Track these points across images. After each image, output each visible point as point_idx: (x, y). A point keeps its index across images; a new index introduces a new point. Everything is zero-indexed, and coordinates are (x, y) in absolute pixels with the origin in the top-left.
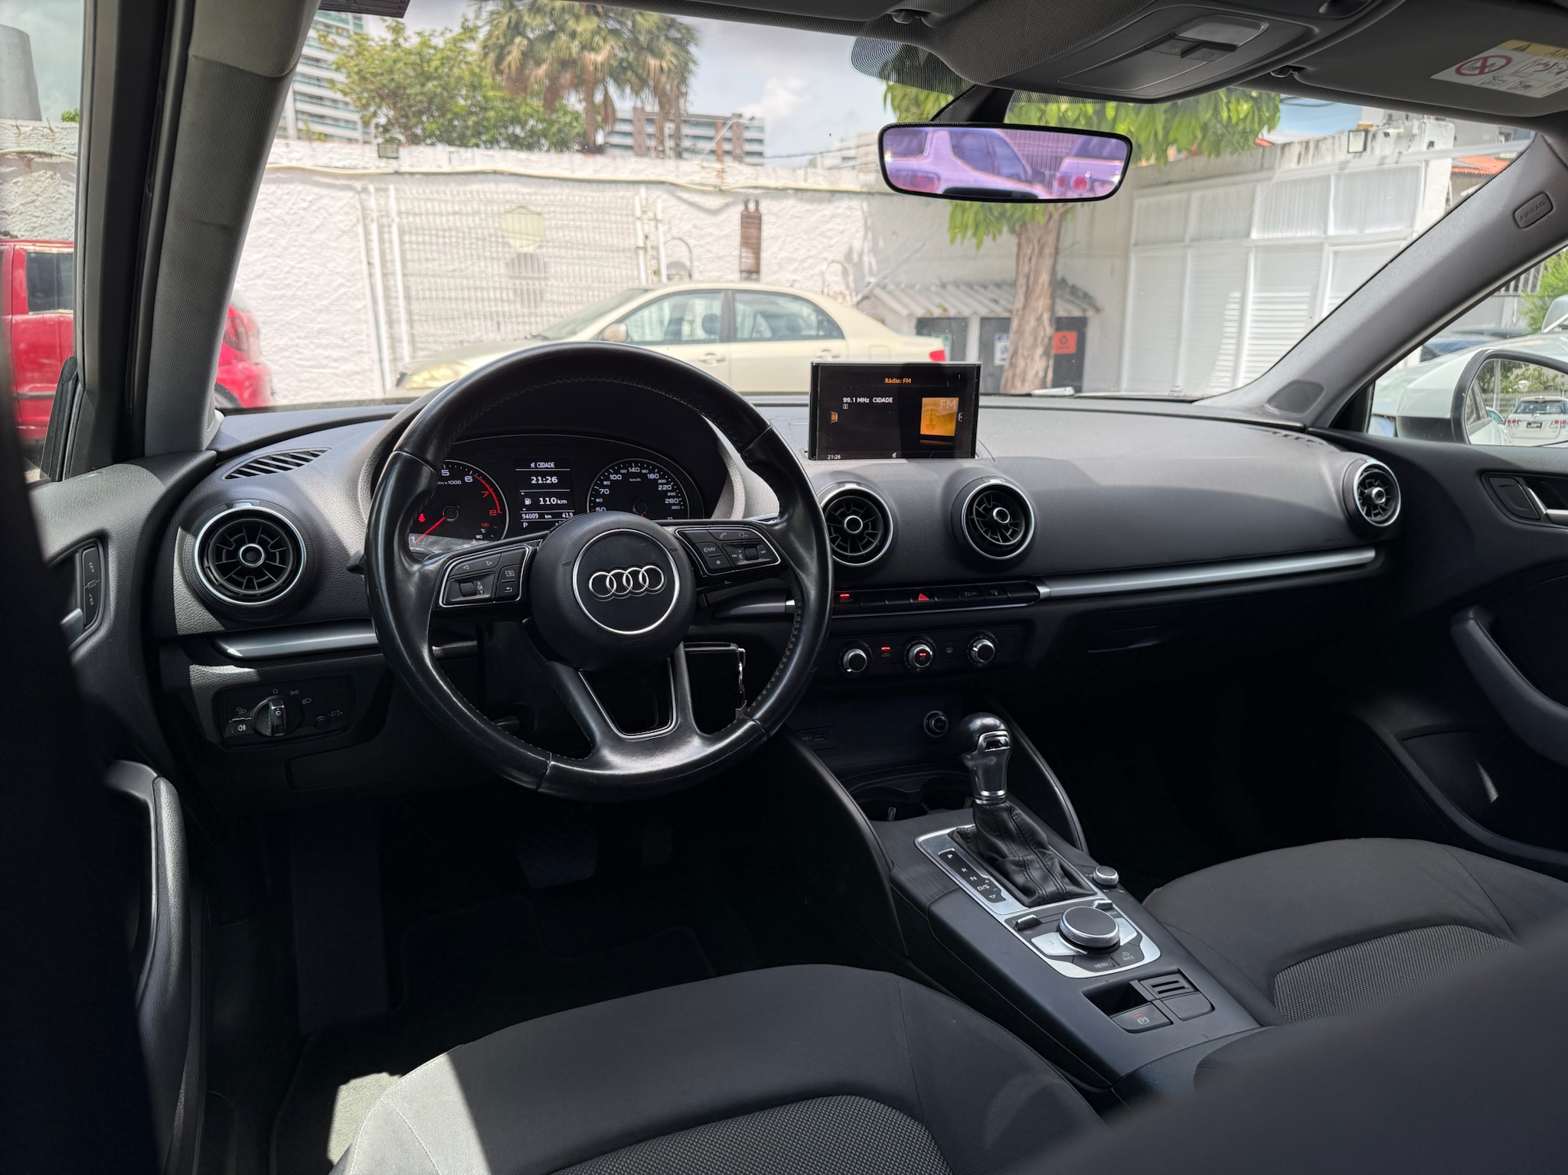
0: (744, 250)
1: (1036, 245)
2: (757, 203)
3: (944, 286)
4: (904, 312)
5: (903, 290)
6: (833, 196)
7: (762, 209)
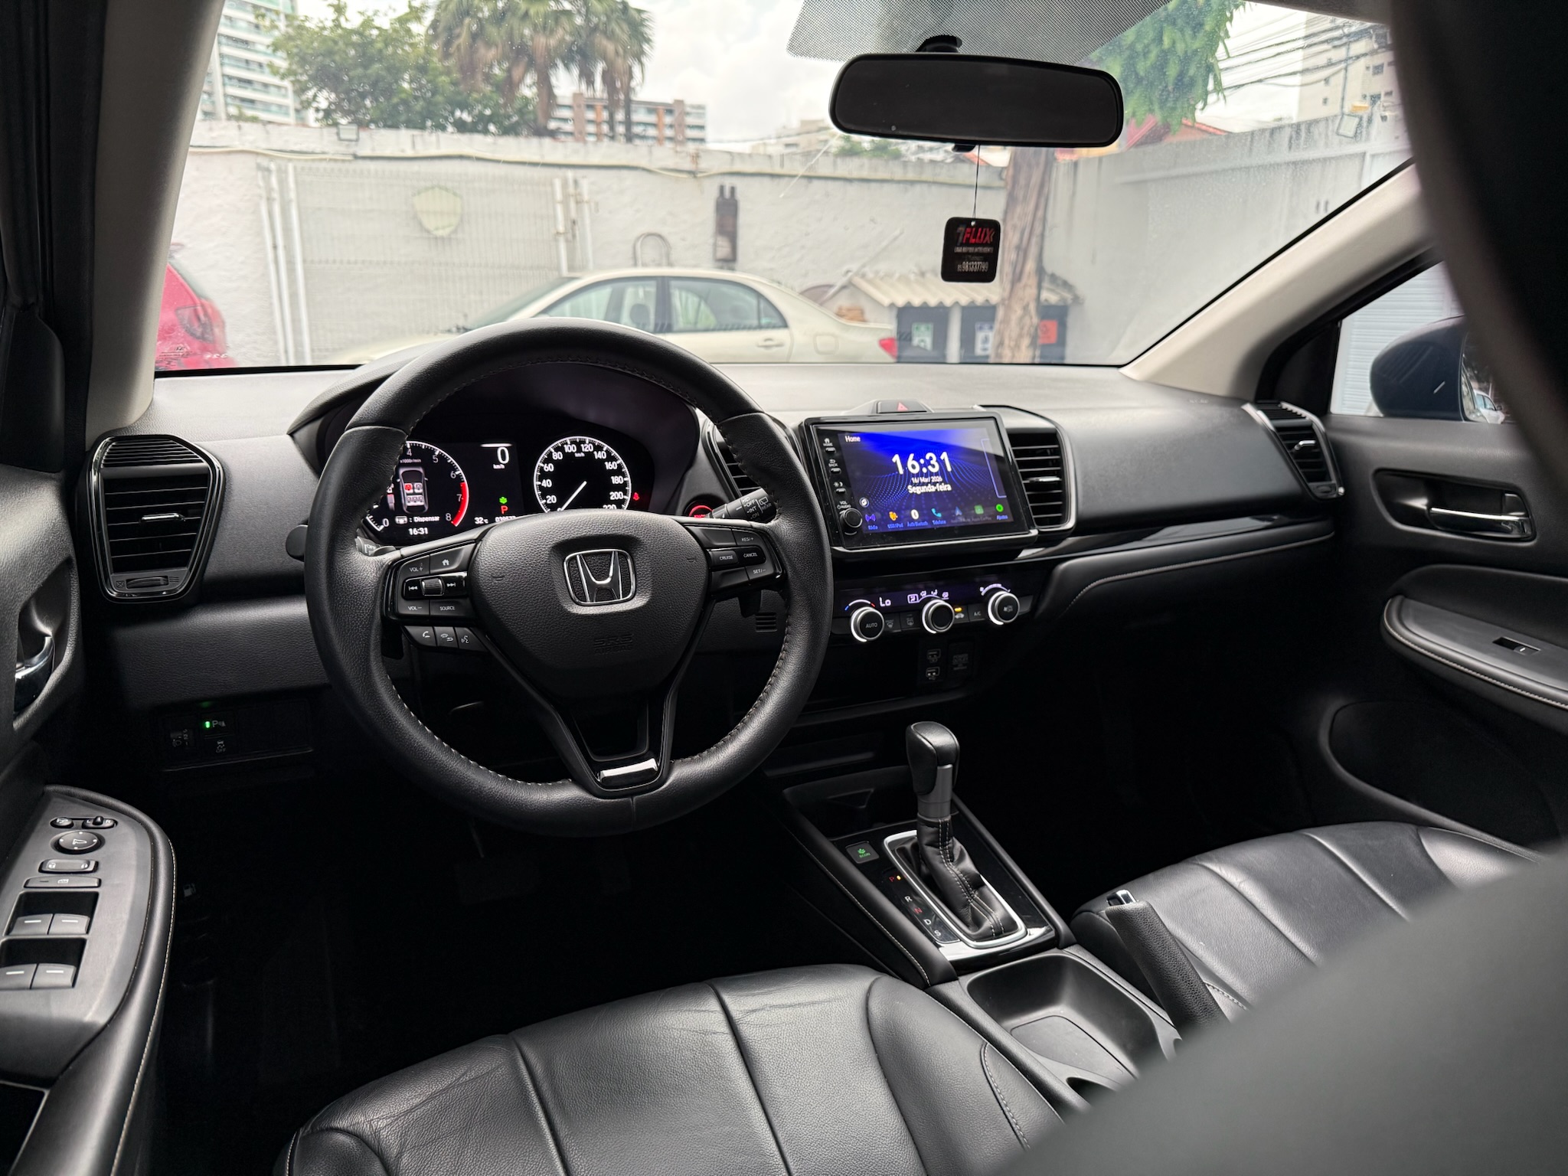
0: (719, 238)
2: (733, 190)
3: (923, 274)
4: (886, 301)
5: (883, 279)
6: (810, 182)
7: (739, 195)
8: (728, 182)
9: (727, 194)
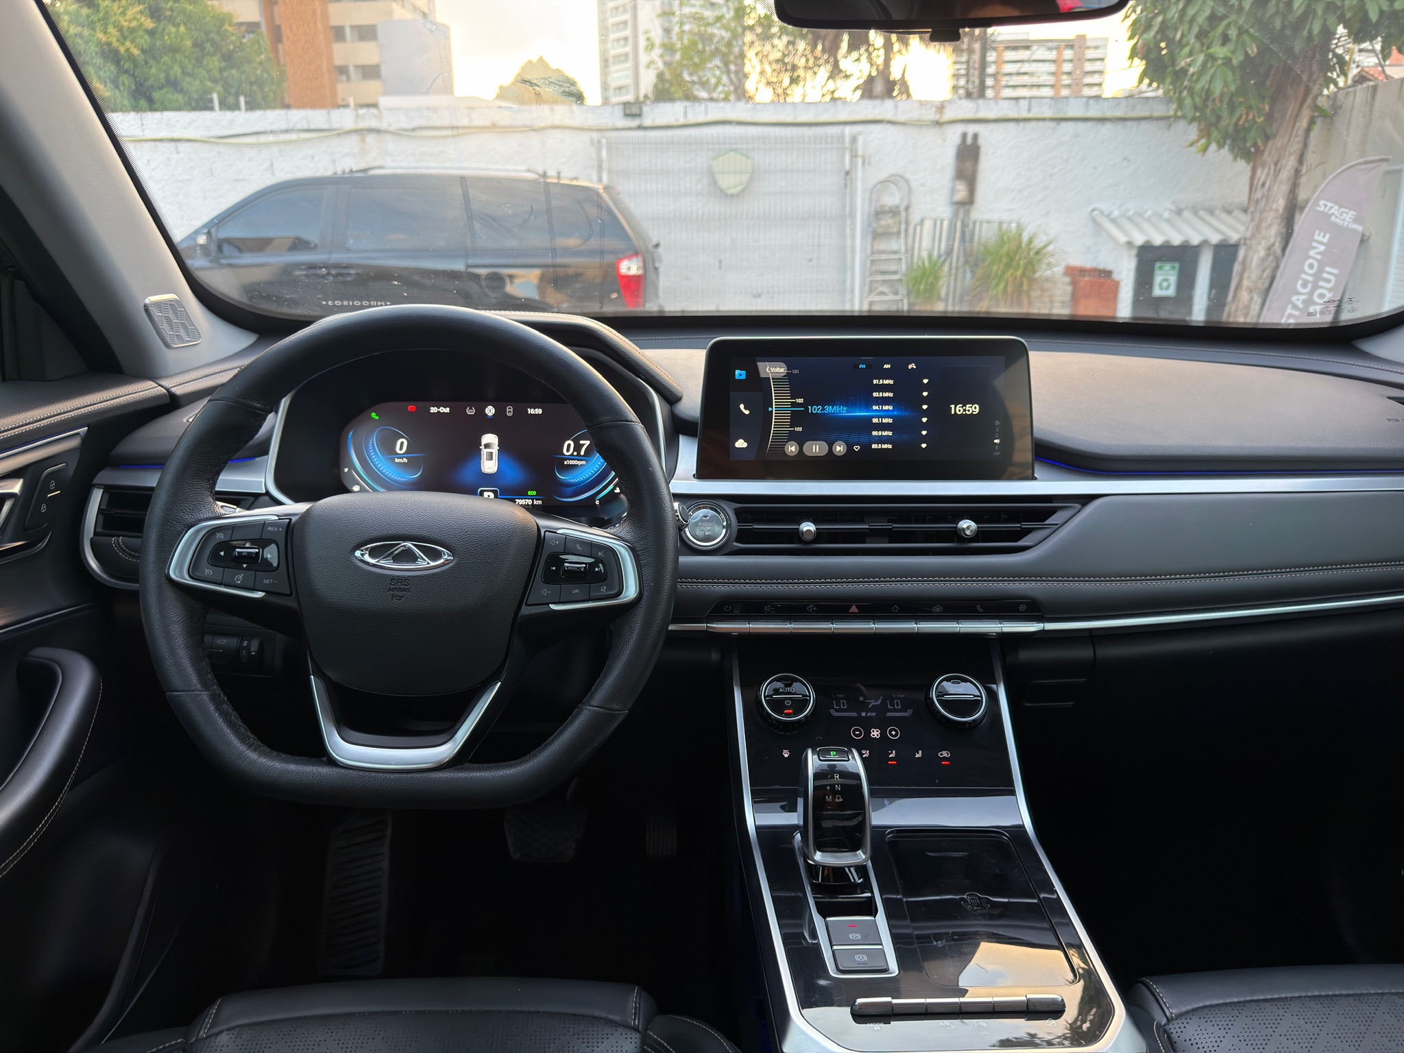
0: (957, 183)
1: (1272, 167)
2: (976, 136)
3: (1179, 212)
4: (1123, 239)
5: (1129, 219)
6: (1058, 124)
7: (981, 141)
8: (971, 129)
9: (969, 141)
